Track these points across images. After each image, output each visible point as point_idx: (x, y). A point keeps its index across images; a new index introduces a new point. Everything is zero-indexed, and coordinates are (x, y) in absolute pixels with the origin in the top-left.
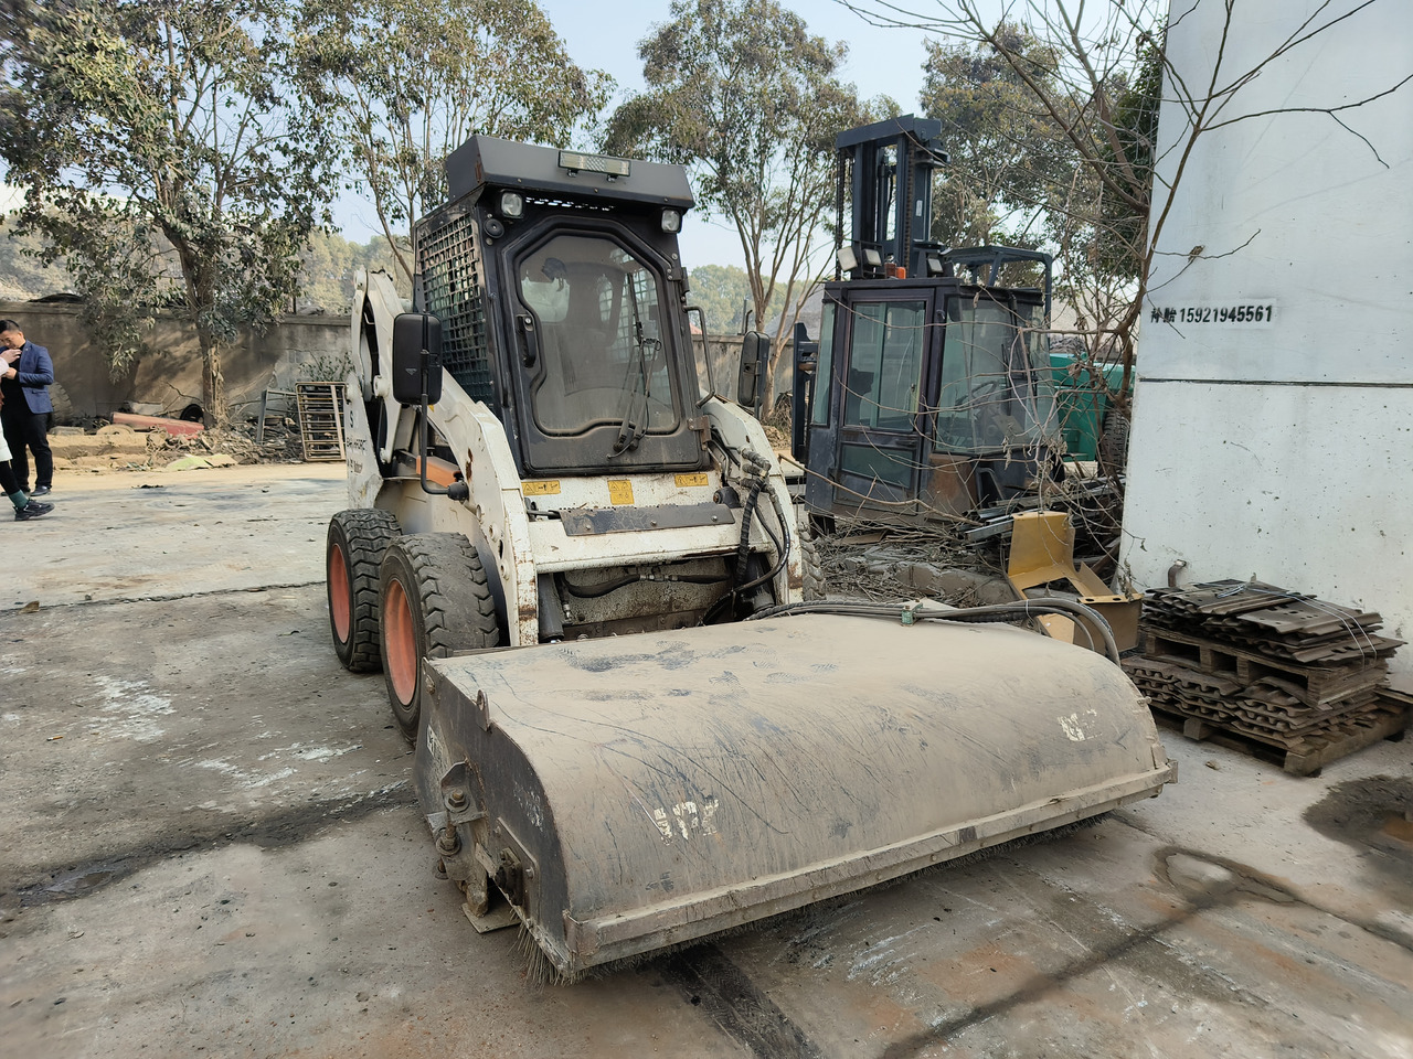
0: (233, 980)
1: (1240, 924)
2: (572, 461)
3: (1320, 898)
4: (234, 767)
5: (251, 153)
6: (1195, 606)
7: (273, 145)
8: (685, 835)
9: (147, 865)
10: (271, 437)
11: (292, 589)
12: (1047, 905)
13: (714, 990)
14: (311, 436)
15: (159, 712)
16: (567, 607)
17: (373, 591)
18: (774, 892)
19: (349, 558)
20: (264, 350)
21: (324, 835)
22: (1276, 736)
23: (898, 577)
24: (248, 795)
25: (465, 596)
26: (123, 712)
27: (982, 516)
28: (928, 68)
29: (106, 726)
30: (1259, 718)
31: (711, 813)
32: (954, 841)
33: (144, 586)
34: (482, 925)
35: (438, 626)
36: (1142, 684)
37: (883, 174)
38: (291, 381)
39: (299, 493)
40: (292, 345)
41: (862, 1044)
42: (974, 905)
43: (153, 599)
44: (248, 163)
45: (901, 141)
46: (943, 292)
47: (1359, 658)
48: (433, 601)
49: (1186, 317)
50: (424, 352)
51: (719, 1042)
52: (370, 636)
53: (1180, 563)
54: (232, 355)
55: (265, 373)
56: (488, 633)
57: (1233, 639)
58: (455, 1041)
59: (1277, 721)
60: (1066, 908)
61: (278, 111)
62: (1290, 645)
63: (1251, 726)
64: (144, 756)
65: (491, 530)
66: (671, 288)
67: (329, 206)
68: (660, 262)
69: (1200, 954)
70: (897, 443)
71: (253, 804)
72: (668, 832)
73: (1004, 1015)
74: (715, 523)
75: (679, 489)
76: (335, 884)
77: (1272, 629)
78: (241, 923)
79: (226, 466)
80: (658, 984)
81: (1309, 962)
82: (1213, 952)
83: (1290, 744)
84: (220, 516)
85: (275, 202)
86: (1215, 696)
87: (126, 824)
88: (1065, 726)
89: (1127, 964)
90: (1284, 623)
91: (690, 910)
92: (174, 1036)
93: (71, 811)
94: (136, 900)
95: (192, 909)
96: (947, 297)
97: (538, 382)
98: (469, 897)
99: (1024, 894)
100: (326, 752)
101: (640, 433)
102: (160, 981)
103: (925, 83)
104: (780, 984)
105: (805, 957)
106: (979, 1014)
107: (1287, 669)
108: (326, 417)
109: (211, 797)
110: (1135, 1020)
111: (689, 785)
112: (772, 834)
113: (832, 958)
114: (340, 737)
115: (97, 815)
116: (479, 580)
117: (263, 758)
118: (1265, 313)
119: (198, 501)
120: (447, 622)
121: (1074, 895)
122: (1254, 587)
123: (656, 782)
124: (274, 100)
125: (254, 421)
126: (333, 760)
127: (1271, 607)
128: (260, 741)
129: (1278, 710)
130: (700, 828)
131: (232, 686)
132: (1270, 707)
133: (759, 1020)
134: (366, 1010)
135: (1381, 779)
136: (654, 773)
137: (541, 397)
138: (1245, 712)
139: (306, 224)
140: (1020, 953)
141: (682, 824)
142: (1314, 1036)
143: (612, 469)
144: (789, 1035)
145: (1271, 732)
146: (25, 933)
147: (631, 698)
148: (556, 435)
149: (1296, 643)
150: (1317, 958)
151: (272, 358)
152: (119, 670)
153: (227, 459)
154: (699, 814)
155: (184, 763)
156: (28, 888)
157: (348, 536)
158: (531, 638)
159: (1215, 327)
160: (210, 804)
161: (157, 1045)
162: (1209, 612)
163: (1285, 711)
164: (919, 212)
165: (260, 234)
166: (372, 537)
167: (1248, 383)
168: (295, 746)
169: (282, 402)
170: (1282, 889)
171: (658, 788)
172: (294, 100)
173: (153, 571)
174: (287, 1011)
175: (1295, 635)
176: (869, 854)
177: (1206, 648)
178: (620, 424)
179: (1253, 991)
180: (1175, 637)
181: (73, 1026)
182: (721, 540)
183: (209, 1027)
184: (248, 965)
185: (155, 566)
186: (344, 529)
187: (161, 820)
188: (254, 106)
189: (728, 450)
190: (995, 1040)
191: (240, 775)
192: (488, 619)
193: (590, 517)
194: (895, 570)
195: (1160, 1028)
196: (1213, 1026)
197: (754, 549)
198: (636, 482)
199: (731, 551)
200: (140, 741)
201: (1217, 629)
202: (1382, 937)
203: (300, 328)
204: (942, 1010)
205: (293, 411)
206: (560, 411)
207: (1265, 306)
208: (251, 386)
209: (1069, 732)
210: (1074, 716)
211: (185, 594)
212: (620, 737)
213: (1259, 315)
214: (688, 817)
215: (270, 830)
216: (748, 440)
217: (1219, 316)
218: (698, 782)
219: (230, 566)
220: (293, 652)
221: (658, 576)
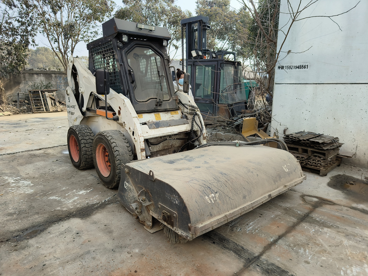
0: (91, 253)
1: (325, 210)
2: (146, 109)
3: (339, 203)
4: (60, 198)
5: (7, 22)
6: (298, 138)
7: (15, 19)
8: (213, 202)
9: (49, 226)
10: (22, 106)
11: (49, 149)
12: (283, 211)
13: (217, 240)
14: (34, 106)
15: (29, 185)
16: (150, 148)
17: (87, 147)
18: (234, 214)
19: (78, 139)
20: (16, 81)
21: (96, 213)
22: (318, 167)
23: (213, 136)
24: (68, 205)
25: (124, 147)
26: (18, 186)
27: (235, 119)
28: (197, 3)
29: (14, 190)
30: (314, 163)
31: (218, 196)
32: (267, 198)
33: (3, 150)
34: (152, 231)
35: (118, 155)
36: (297, 157)
37: (193, 31)
38: (25, 90)
39: (37, 122)
40: (24, 79)
41: (257, 247)
42: (267, 213)
43: (8, 154)
44: (6, 25)
45: (198, 22)
46: (220, 62)
47: (335, 148)
48: (116, 148)
49: (287, 68)
50: (105, 80)
51: (224, 252)
52: (86, 159)
53: (286, 128)
54: (6, 82)
55: (17, 87)
56: (131, 156)
57: (308, 145)
58: (159, 260)
59: (318, 164)
60: (287, 211)
61: (16, 9)
62: (322, 146)
63: (312, 165)
64: (31, 197)
65: (130, 129)
66: (166, 61)
67: (33, 38)
68: (163, 55)
69: (320, 218)
70: (209, 102)
71: (71, 207)
72: (209, 202)
73: (285, 237)
74: (184, 124)
75: (172, 115)
76: (106, 226)
77: (318, 143)
78: (85, 238)
79: (9, 115)
80: (203, 240)
81: (343, 217)
82: (323, 217)
83: (321, 169)
84: (16, 129)
85: (17, 37)
86: (303, 159)
87: (37, 216)
88: (284, 168)
89: (306, 222)
90: (320, 141)
91: (218, 220)
92: (83, 269)
93: (18, 215)
94: (51, 236)
95: (69, 237)
96: (221, 64)
97: (135, 88)
98: (146, 225)
99: (276, 209)
100: (84, 192)
101: (162, 101)
102: (70, 256)
103: (196, 7)
104: (232, 236)
105: (235, 229)
106: (280, 237)
107: (320, 151)
108: (38, 100)
109: (58, 206)
110: (314, 234)
111: (211, 190)
112: (231, 200)
113: (241, 229)
114: (86, 187)
115: (27, 215)
116: (127, 142)
117: (67, 195)
118: (306, 67)
119: (7, 125)
120: (120, 154)
121: (288, 208)
122: (309, 133)
123: (204, 190)
124: (15, 6)
125: (16, 102)
126: (87, 193)
127: (315, 137)
128: (64, 191)
129: (318, 161)
130: (216, 200)
131: (47, 176)
132: (316, 161)
133: (231, 245)
134: (132, 256)
135: (339, 175)
136: (203, 188)
137: (136, 92)
138: (310, 162)
139: (27, 43)
140: (282, 222)
141: (212, 200)
142: (351, 233)
143: (155, 111)
144: (240, 248)
145: (316, 166)
146: (23, 248)
147: (187, 169)
148: (141, 102)
149: (323, 145)
150: (344, 216)
151: (19, 83)
152: (9, 175)
153: (9, 113)
154: (215, 197)
155: (45, 198)
156: (16, 236)
157: (77, 132)
158: (144, 157)
159: (294, 70)
160: (59, 208)
161: (79, 272)
162: (302, 139)
163: (320, 161)
164: (204, 41)
165: (13, 46)
166: (84, 132)
167: (302, 84)
168: (75, 191)
169: (23, 96)
170: (330, 202)
171: (205, 191)
172: (19, 6)
173: (4, 146)
174: (111, 259)
175: (323, 143)
176: (252, 202)
177: (300, 148)
178: (156, 98)
179: (335, 224)
180: (292, 146)
181: (52, 271)
182: (186, 128)
183: (91, 266)
184: (94, 249)
185: (4, 145)
186: (76, 131)
187: (47, 214)
188: (8, 8)
189: (183, 105)
190: (287, 242)
191: (63, 200)
192: (130, 152)
193: (154, 124)
194: (211, 134)
195: (319, 235)
196: (330, 233)
197: (194, 130)
198: (161, 114)
199: (189, 131)
200: (28, 194)
201: (304, 143)
202: (355, 210)
203: (27, 74)
204: (272, 238)
205: (27, 98)
206: (141, 96)
207: (306, 65)
208: (13, 91)
209: (285, 169)
210: (285, 166)
211: (17, 152)
212: (191, 179)
213: (305, 67)
214: (213, 198)
215: (80, 213)
216: (189, 102)
217: (295, 68)
218: (213, 189)
219: (27, 143)
220: (60, 166)
221: (171, 138)
